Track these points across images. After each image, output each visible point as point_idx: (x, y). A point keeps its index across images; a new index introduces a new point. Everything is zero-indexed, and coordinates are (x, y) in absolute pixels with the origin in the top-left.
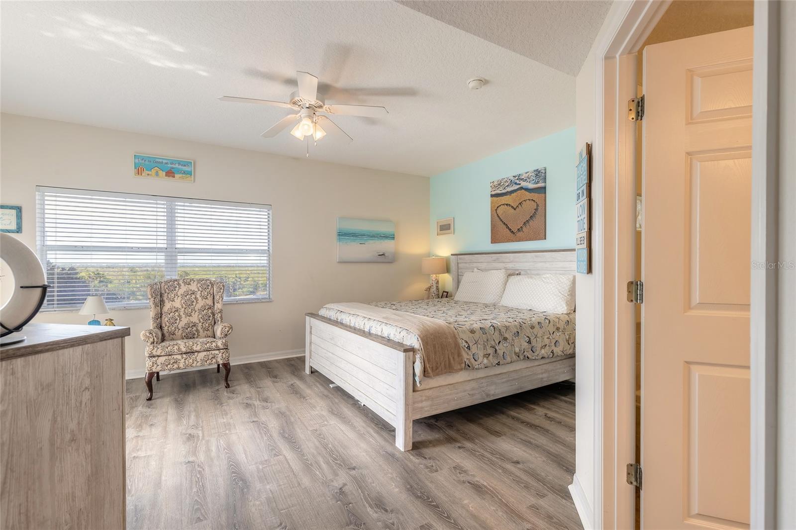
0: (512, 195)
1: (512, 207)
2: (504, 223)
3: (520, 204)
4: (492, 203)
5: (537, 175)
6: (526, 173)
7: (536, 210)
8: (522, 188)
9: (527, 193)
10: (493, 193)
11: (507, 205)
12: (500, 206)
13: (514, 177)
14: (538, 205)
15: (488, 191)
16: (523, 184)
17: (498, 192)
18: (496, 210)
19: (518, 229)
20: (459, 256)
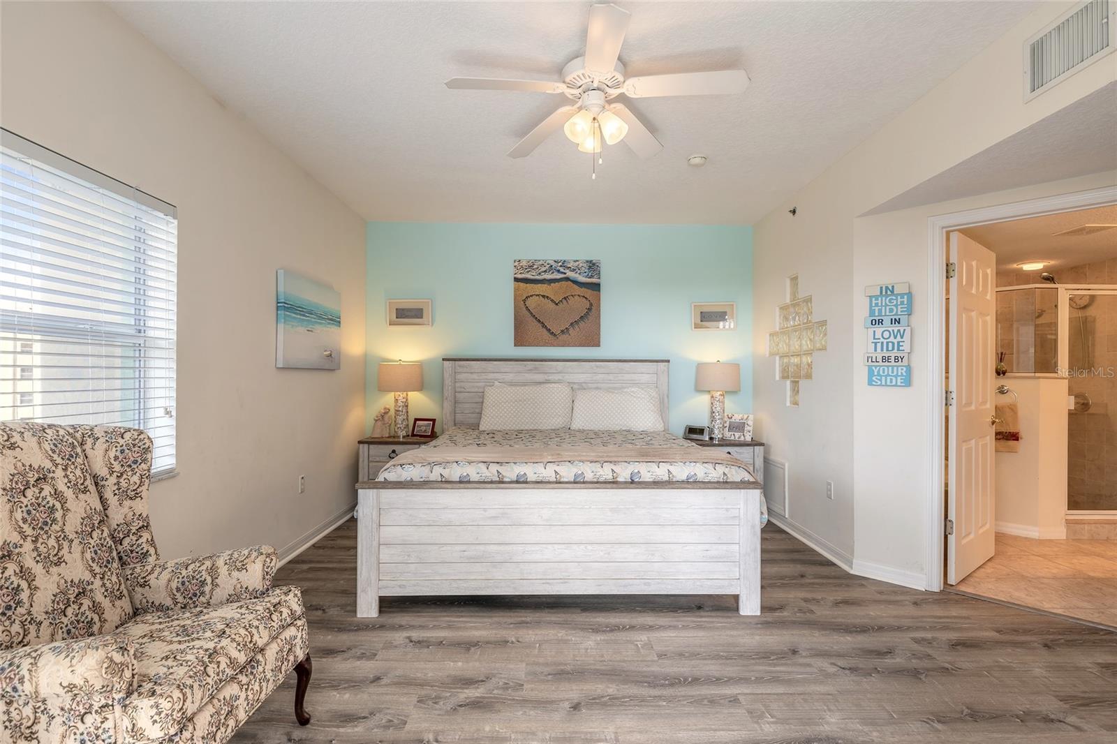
0: (552, 284)
1: (552, 301)
2: (539, 321)
3: (565, 298)
4: (516, 290)
5: (590, 267)
6: (575, 261)
7: (590, 309)
8: (567, 279)
9: (575, 287)
10: (519, 276)
11: (543, 296)
12: (531, 296)
13: (555, 261)
14: (591, 305)
15: (510, 273)
16: (570, 274)
17: (529, 276)
18: (524, 301)
19: (562, 331)
20: (457, 362)
